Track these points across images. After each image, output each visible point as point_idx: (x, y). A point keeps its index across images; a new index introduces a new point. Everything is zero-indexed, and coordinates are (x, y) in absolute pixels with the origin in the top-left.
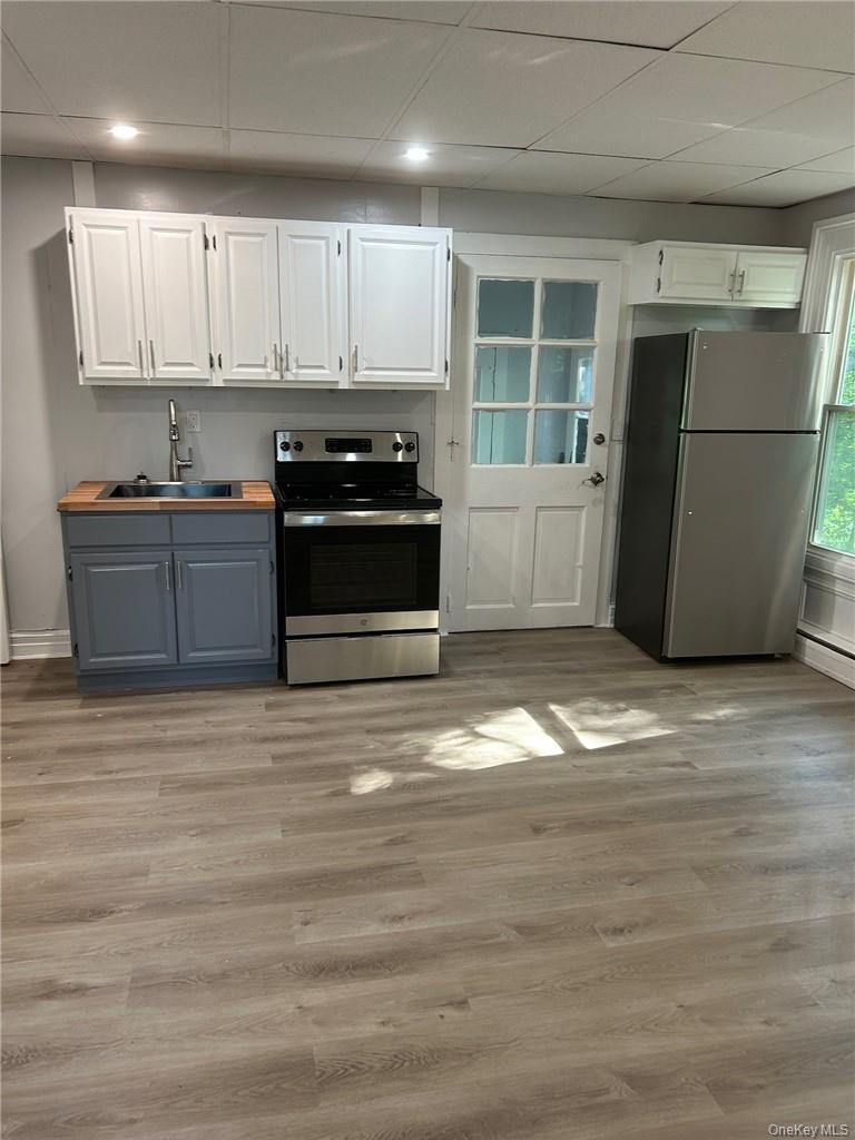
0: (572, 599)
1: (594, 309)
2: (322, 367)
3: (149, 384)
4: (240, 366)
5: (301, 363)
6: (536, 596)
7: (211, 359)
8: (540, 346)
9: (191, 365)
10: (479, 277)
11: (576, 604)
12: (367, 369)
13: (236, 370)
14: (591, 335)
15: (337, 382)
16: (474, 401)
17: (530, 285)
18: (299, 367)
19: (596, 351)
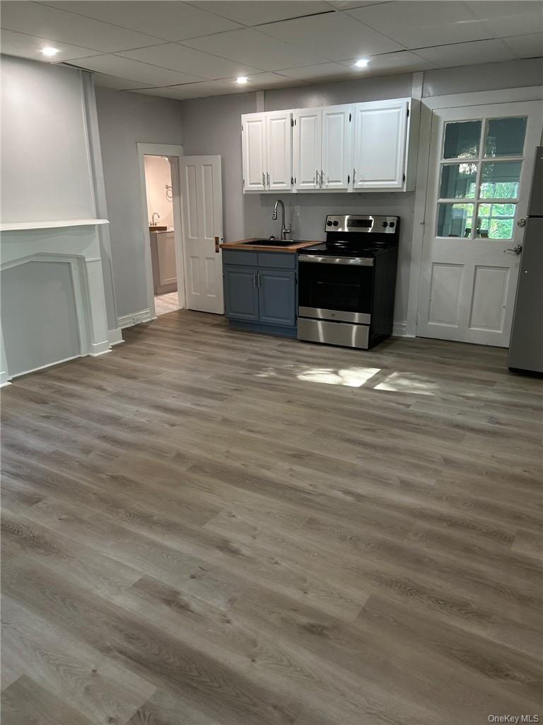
0: (498, 328)
1: (524, 134)
2: (339, 181)
3: (268, 193)
4: (303, 182)
5: (330, 180)
6: (473, 323)
7: (292, 179)
8: (482, 162)
9: (283, 183)
10: (445, 122)
11: (500, 332)
12: (361, 181)
13: (302, 185)
14: (521, 152)
15: (346, 189)
16: (438, 199)
17: (479, 123)
18: (329, 182)
19: (523, 163)
